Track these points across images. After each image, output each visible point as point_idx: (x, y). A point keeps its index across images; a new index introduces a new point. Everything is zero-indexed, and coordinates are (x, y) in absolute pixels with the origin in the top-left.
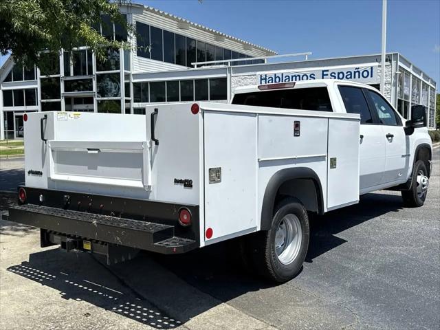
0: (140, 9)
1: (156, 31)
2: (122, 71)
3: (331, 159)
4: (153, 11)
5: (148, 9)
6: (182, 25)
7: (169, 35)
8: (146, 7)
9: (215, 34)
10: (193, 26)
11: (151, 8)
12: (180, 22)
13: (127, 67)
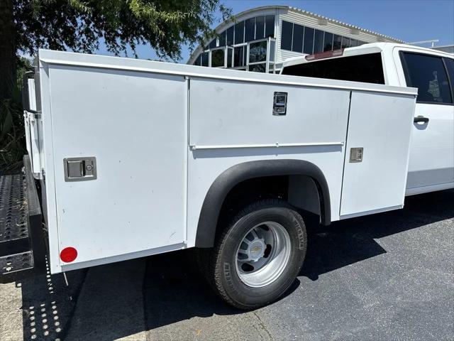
0: (285, 9)
1: (299, 27)
2: (268, 62)
3: (352, 150)
4: (296, 11)
5: (292, 10)
6: (322, 22)
7: (309, 30)
8: (290, 8)
9: (351, 28)
10: (331, 22)
11: (295, 9)
12: (320, 18)
13: (272, 58)
